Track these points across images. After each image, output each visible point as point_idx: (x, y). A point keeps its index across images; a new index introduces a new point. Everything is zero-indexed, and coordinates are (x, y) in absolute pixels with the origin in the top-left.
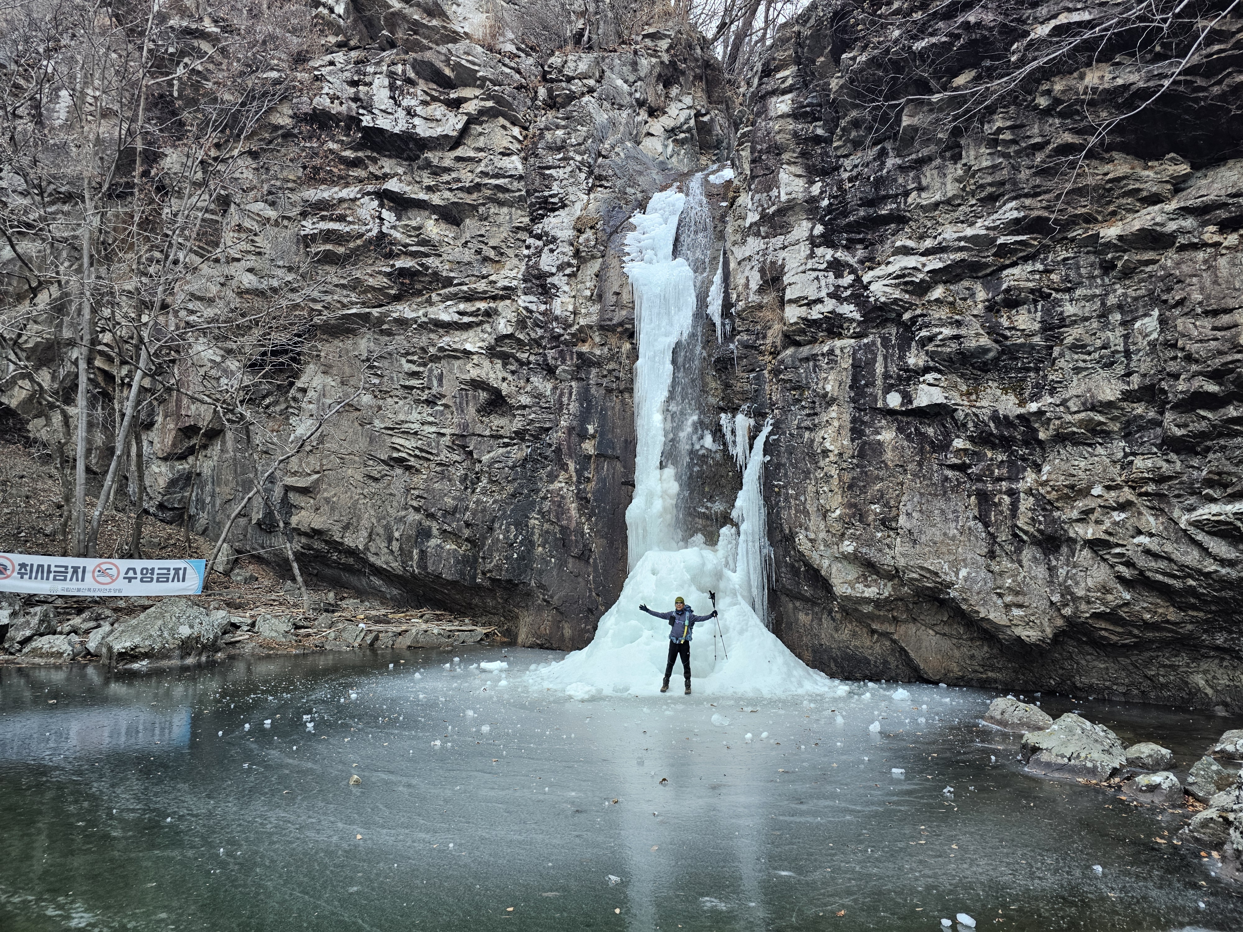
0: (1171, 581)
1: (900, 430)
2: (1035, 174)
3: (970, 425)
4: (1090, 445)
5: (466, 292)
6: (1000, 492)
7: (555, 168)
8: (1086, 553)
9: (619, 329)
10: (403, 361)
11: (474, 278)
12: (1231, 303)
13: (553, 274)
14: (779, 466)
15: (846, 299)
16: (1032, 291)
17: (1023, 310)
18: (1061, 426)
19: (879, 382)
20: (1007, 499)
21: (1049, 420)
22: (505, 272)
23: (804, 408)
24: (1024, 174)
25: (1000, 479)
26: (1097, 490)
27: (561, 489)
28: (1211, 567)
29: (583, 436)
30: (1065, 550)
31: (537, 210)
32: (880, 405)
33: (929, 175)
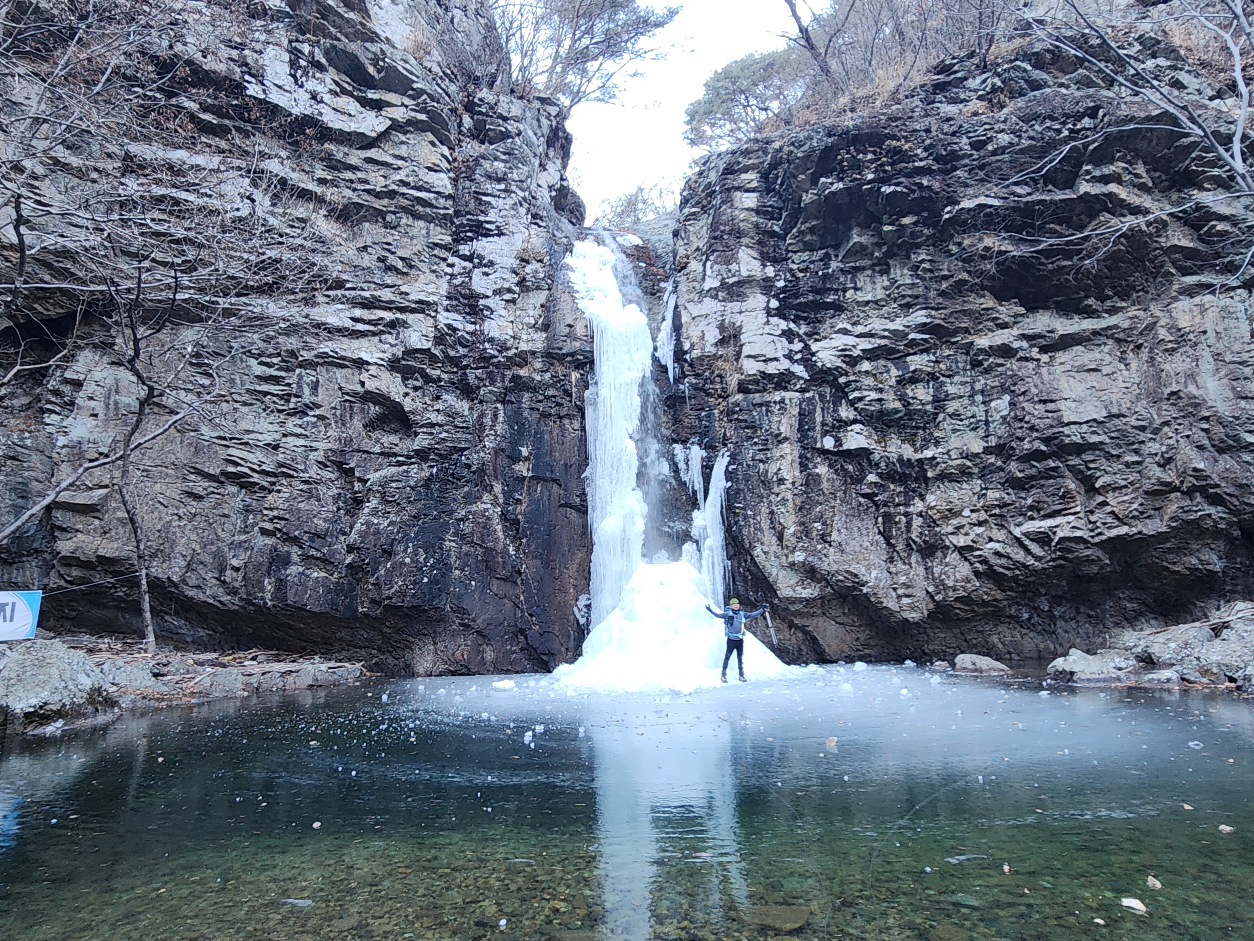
0: (1007, 572)
1: (830, 466)
2: (939, 295)
3: (883, 465)
4: (959, 482)
5: (366, 299)
6: (899, 514)
7: (494, 196)
8: (956, 555)
9: (569, 359)
10: (253, 362)
11: (373, 286)
12: (1054, 397)
13: (488, 297)
14: (738, 491)
15: (796, 361)
16: (929, 374)
17: (920, 385)
18: (946, 468)
19: (818, 428)
20: (904, 519)
21: (938, 463)
22: (418, 285)
23: (756, 443)
24: (932, 294)
25: (898, 505)
26: (966, 513)
27: (486, 510)
28: (1031, 561)
29: (515, 458)
30: (939, 554)
31: (466, 232)
32: (818, 445)
33: (862, 279)
